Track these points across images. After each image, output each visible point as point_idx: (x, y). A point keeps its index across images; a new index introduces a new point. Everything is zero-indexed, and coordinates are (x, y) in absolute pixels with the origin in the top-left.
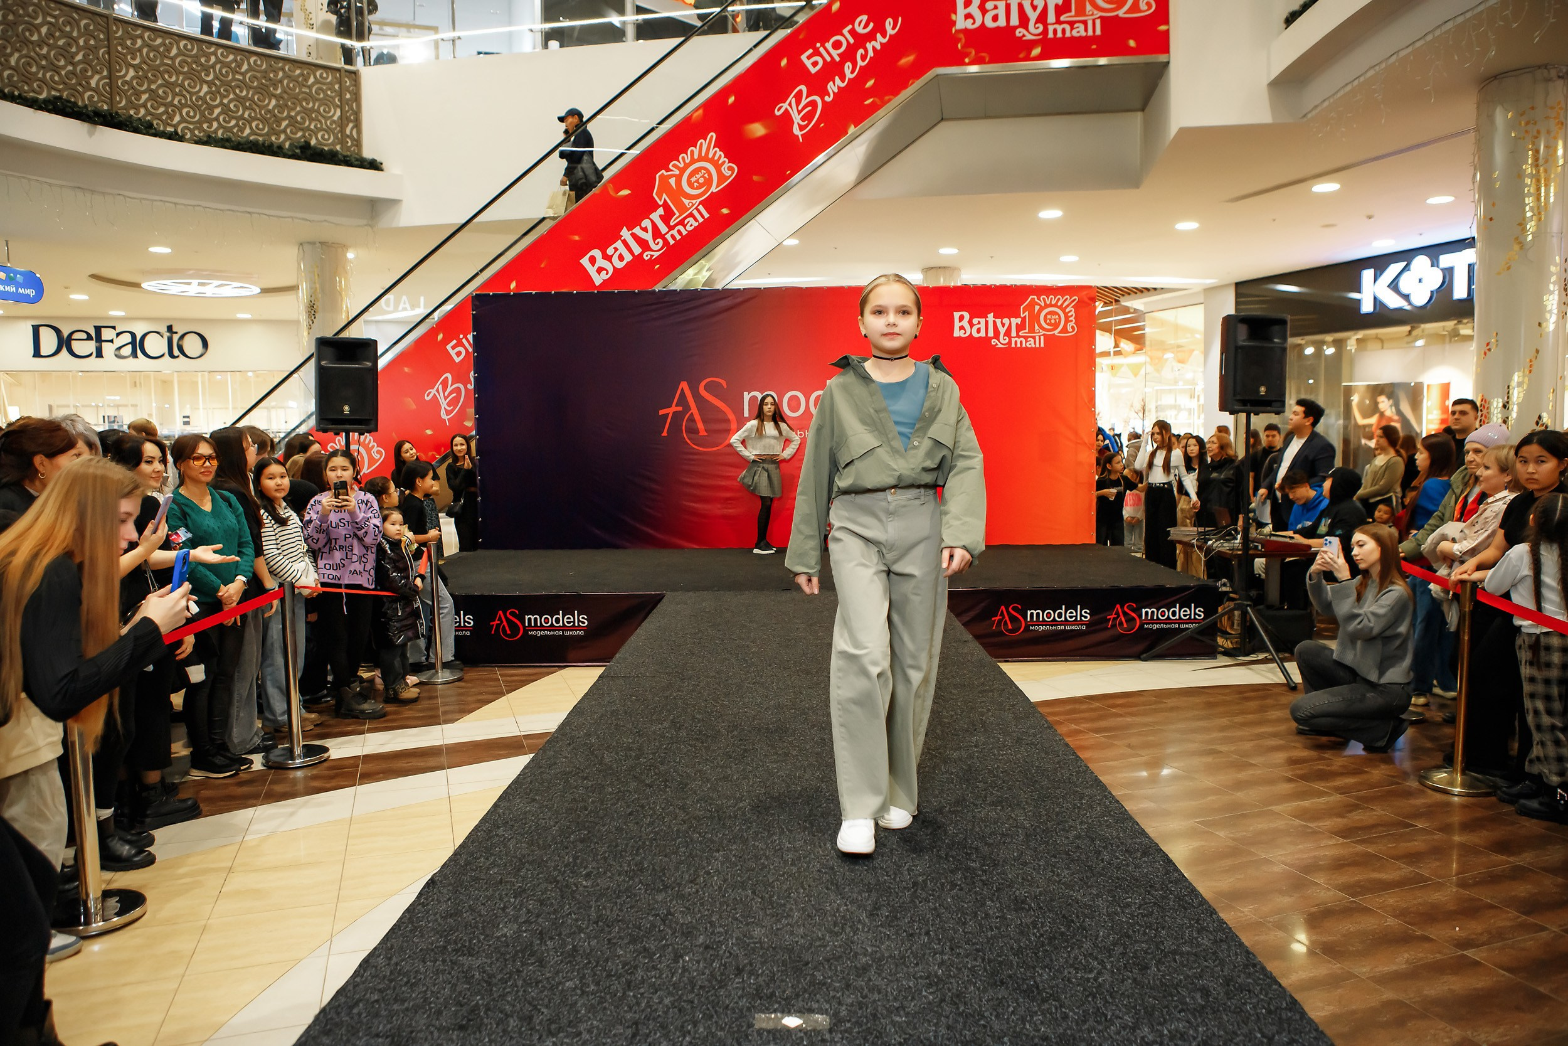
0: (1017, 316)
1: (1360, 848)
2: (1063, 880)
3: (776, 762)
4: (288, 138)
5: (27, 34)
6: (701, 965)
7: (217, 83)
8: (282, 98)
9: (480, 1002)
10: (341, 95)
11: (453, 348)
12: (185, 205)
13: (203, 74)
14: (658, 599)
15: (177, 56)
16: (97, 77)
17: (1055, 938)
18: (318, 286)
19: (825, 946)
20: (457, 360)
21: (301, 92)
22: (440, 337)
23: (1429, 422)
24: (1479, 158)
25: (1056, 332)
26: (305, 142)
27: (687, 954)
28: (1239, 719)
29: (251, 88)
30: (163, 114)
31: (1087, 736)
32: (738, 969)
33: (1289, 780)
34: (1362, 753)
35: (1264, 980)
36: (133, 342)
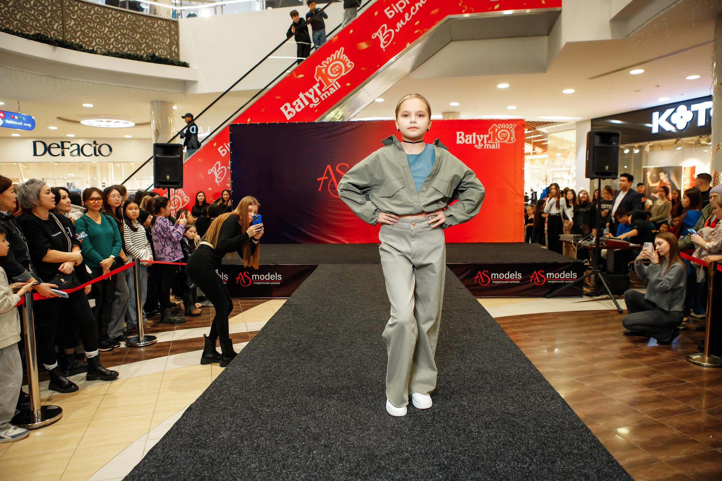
0: (487, 133)
1: (658, 393)
2: (510, 412)
3: (366, 348)
4: (145, 52)
5: (25, 4)
6: (322, 456)
7: (112, 27)
8: (142, 34)
9: (207, 475)
10: (170, 32)
11: (221, 149)
12: (98, 84)
13: (106, 23)
14: (315, 267)
15: (94, 14)
16: (57, 24)
17: (506, 444)
18: (160, 122)
19: (387, 447)
20: (223, 155)
21: (151, 31)
22: (215, 144)
23: (684, 185)
24: (715, 54)
25: (506, 141)
26: (153, 54)
27: (315, 450)
28: (595, 327)
29: (128, 29)
30: (87, 41)
31: (520, 335)
32: (340, 458)
33: (621, 358)
34: (657, 345)
35: (618, 471)
36: (78, 149)
